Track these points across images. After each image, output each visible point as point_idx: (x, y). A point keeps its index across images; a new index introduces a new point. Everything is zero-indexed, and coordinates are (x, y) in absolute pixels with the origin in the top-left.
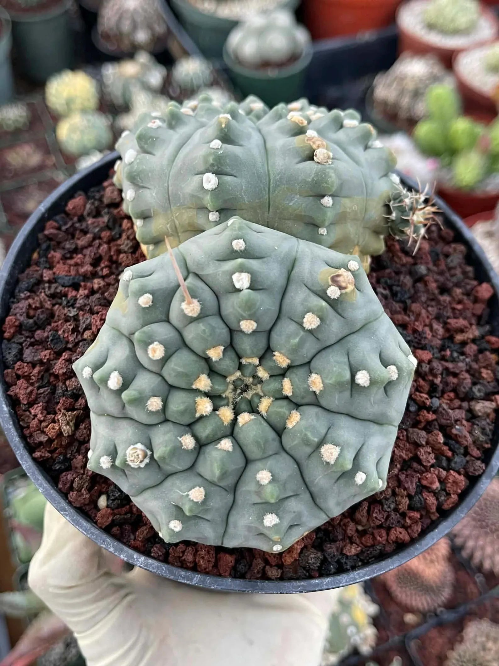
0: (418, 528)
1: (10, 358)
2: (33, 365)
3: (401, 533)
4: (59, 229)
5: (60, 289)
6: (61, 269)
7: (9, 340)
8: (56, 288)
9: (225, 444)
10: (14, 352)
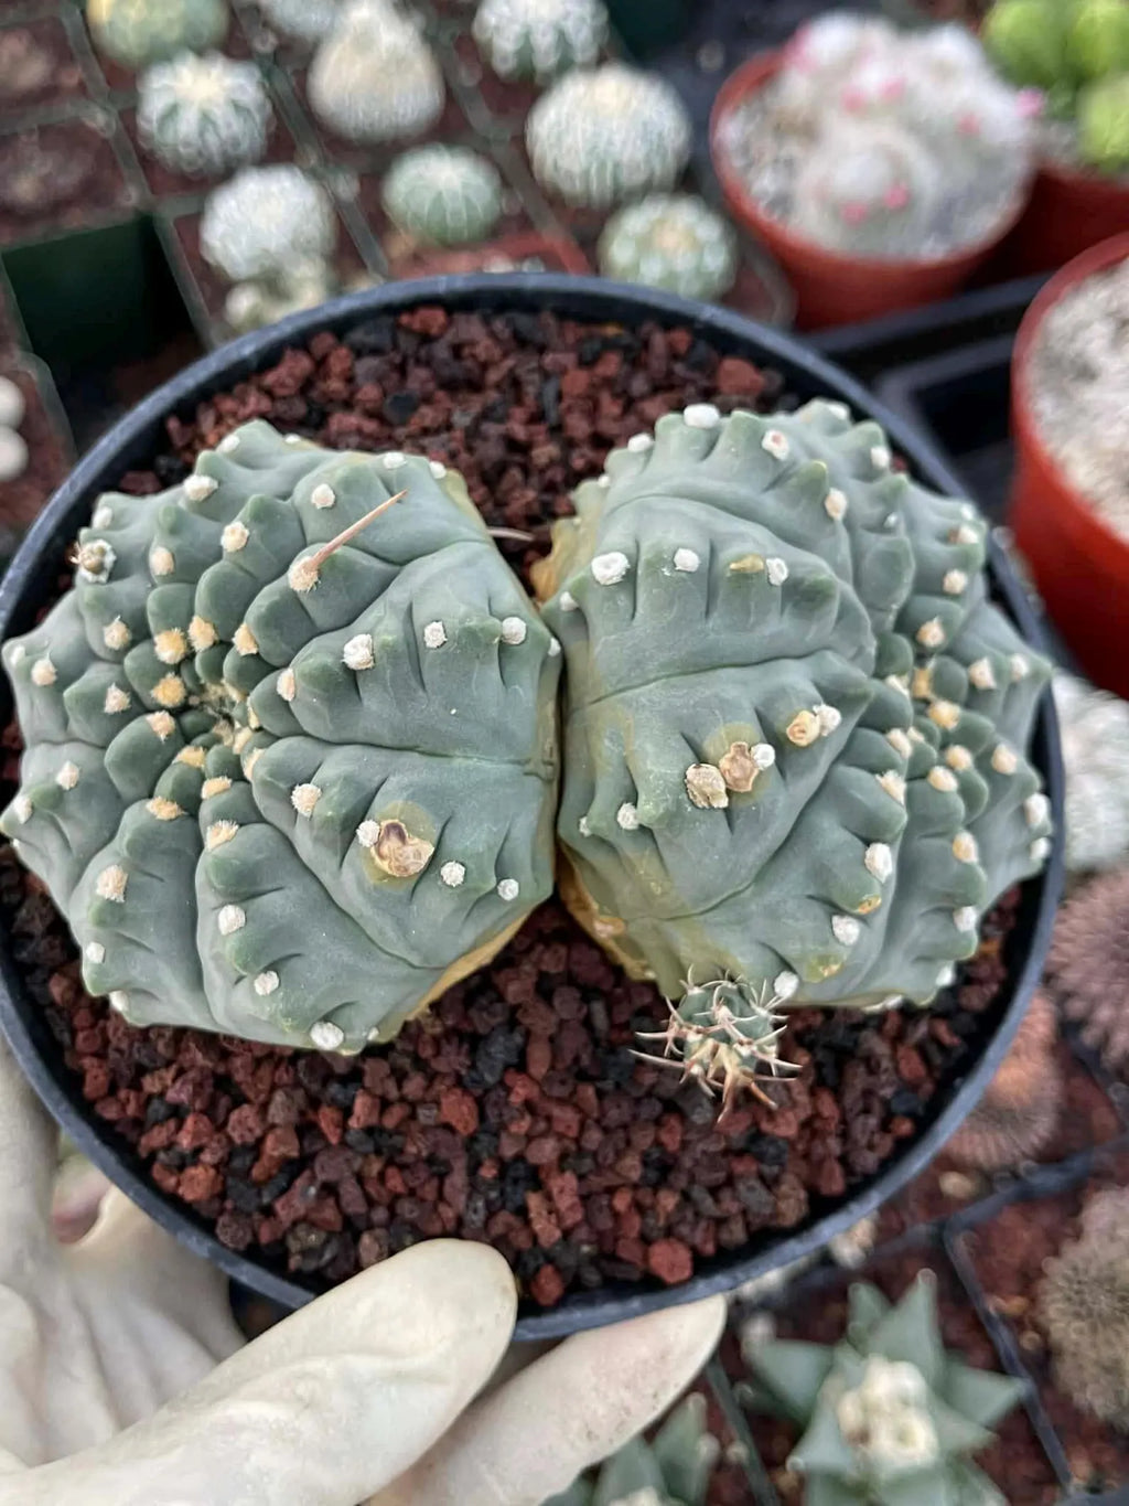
0: (110, 1112)
1: (358, 336)
2: (350, 379)
3: (96, 1077)
4: (674, 356)
5: (531, 390)
6: (577, 381)
7: (398, 326)
8: (532, 383)
9: (115, 698)
10: (371, 339)
